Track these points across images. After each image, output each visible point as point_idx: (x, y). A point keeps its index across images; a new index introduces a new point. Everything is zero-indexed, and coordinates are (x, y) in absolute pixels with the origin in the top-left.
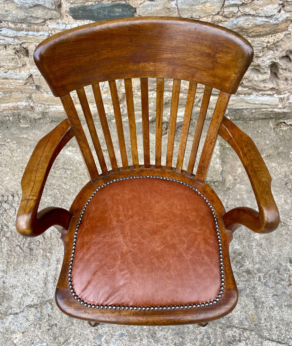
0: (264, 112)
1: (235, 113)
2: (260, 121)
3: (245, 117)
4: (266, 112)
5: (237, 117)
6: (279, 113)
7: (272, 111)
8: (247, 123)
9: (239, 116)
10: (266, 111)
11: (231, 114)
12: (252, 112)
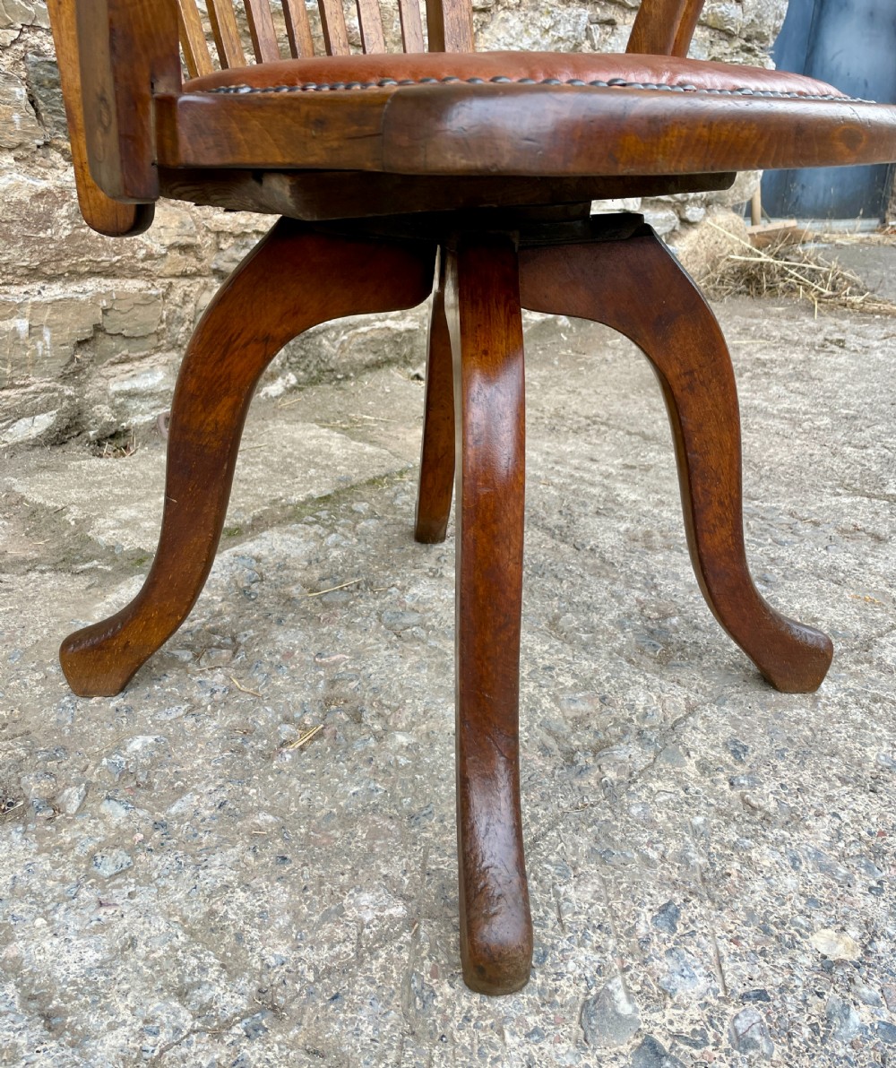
0: (368, 337)
1: (302, 353)
2: (368, 375)
3: (332, 365)
4: (373, 334)
5: (312, 368)
6: (399, 334)
7: (383, 329)
8: (341, 389)
9: (315, 362)
10: (372, 330)
11: (293, 360)
12: (342, 343)
